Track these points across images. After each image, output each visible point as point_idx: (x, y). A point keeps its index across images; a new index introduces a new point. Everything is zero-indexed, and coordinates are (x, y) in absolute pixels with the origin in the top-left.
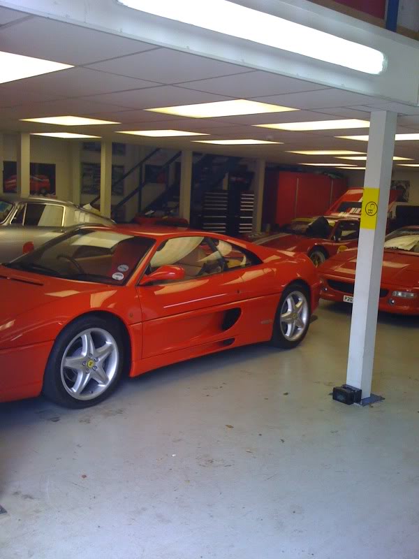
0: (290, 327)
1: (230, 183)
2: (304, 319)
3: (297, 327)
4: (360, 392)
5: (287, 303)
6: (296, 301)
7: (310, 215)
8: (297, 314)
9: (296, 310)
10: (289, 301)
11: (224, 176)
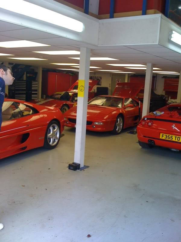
0: (52, 139)
1: (27, 77)
2: (58, 136)
3: (55, 140)
4: (79, 165)
5: (50, 129)
6: (54, 128)
7: (62, 91)
8: (55, 134)
9: (54, 132)
10: (51, 128)
11: (24, 74)
